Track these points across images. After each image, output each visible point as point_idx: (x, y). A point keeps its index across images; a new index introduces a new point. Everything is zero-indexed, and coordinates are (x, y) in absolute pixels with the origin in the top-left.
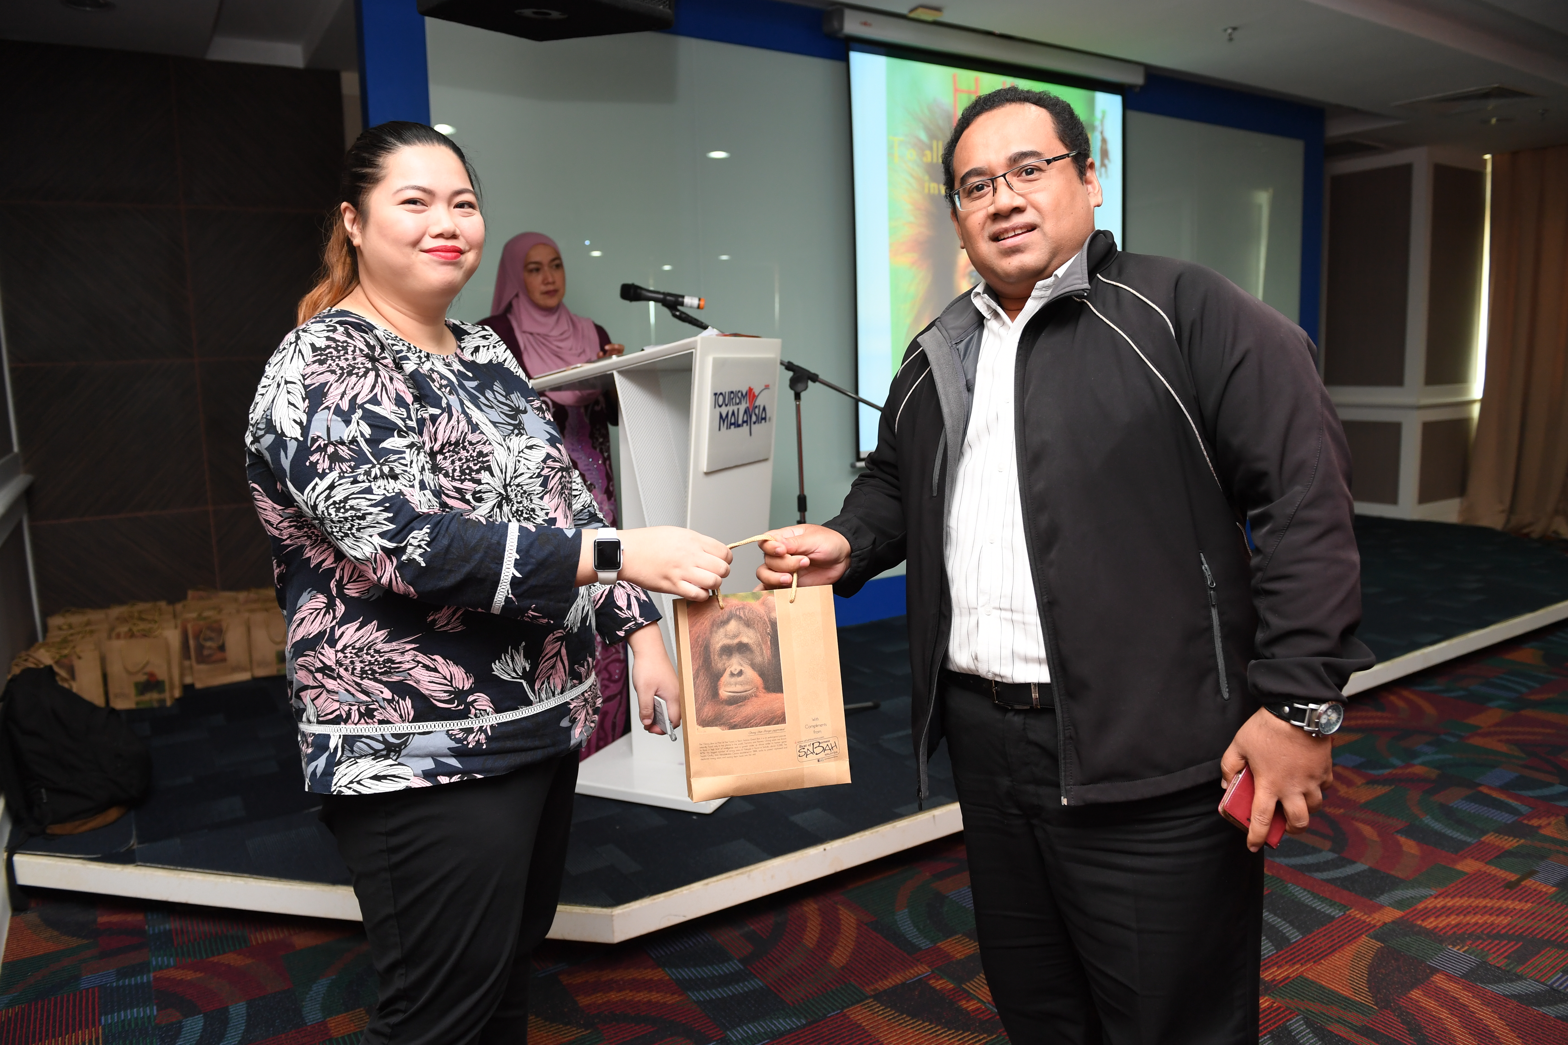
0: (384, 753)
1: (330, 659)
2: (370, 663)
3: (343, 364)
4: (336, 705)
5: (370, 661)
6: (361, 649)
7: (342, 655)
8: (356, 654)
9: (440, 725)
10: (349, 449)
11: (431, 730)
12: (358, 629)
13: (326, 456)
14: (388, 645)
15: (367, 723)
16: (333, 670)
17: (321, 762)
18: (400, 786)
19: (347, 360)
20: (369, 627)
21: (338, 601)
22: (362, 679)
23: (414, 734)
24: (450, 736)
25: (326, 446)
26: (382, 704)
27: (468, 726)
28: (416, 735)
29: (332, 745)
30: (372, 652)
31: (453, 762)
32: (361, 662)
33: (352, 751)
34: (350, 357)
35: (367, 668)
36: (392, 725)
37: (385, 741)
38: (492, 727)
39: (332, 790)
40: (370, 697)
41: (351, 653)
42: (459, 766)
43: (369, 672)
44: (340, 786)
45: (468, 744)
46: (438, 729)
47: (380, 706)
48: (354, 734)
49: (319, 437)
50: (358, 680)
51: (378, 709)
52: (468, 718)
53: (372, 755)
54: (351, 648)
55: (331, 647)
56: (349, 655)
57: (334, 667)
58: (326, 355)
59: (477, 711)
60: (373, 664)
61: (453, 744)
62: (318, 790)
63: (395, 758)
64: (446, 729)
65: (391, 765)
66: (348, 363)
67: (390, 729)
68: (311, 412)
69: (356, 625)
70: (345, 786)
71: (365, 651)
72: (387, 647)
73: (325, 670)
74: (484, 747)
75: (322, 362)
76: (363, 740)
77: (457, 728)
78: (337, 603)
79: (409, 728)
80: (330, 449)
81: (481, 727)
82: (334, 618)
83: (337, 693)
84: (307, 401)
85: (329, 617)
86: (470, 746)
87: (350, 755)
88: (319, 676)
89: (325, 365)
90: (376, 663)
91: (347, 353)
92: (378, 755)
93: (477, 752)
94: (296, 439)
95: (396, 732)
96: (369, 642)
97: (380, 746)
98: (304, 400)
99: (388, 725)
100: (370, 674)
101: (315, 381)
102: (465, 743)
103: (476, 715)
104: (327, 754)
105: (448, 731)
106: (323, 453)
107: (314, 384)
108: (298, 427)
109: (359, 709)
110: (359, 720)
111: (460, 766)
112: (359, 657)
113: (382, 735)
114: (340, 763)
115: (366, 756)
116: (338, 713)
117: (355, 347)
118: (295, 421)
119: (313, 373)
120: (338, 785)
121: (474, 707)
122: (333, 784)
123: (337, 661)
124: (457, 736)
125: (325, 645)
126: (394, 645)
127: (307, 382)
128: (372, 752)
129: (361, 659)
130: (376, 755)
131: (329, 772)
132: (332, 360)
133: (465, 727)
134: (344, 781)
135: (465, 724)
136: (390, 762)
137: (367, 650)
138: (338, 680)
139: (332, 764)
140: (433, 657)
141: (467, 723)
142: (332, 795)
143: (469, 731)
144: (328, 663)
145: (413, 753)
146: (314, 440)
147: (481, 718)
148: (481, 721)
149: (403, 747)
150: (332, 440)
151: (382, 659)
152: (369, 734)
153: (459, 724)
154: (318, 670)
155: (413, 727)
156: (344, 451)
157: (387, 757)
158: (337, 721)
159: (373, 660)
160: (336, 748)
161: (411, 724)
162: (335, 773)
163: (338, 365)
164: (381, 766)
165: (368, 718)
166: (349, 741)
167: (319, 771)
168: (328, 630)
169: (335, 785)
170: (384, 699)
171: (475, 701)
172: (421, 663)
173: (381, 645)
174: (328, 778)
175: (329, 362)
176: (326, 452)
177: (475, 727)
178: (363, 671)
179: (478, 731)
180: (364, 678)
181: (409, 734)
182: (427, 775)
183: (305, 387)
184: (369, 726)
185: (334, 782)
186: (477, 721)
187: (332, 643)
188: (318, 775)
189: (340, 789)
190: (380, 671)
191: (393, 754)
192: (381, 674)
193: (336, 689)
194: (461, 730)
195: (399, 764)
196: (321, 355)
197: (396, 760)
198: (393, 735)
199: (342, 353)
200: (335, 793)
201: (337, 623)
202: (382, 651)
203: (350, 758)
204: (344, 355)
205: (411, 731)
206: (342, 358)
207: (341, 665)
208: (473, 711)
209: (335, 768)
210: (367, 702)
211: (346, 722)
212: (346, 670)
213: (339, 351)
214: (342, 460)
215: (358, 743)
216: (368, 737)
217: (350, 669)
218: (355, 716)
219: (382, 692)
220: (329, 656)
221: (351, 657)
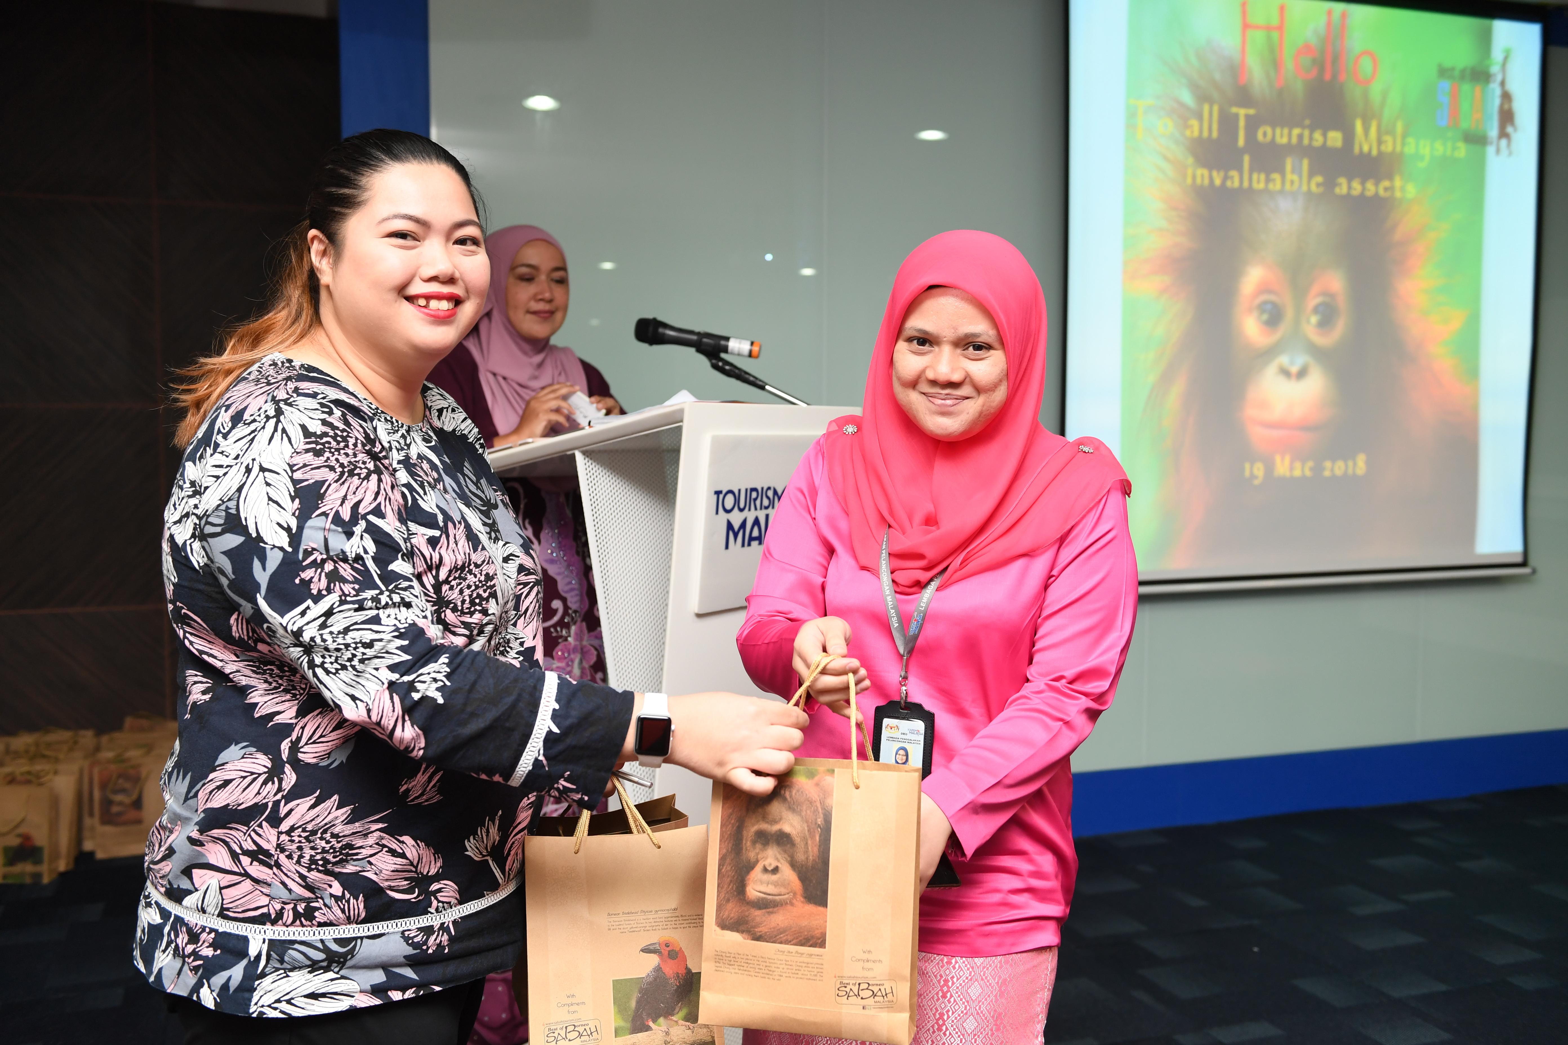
0: (325, 964)
1: (268, 841)
2: (324, 851)
3: (344, 460)
4: (265, 901)
5: (324, 848)
6: (314, 833)
7: (287, 838)
8: (306, 838)
9: (394, 925)
10: (353, 568)
11: (383, 932)
12: (313, 807)
13: (323, 574)
14: (350, 826)
15: (303, 925)
16: (269, 855)
17: (237, 973)
18: (341, 1005)
19: (347, 455)
20: (328, 804)
21: (288, 768)
22: (310, 870)
23: (362, 938)
24: (406, 939)
25: (323, 561)
26: (327, 901)
27: (428, 924)
28: (365, 940)
29: (253, 952)
30: (328, 836)
31: (409, 973)
32: (312, 848)
33: (282, 961)
34: (350, 452)
35: (318, 857)
36: (334, 928)
37: (326, 950)
38: (455, 922)
39: (251, 1011)
40: (314, 893)
41: (300, 836)
42: (414, 976)
43: (321, 863)
44: (263, 1006)
45: (428, 948)
46: (392, 930)
47: (325, 905)
48: (284, 938)
49: (314, 549)
50: (304, 871)
51: (321, 909)
52: (427, 912)
53: (308, 966)
54: (300, 830)
55: (272, 827)
56: (297, 839)
57: (273, 852)
58: (323, 444)
59: (440, 904)
60: (327, 852)
61: (410, 951)
62: (228, 1010)
63: (336, 970)
64: (401, 929)
65: (332, 980)
66: (348, 459)
67: (332, 932)
68: (303, 516)
69: (310, 800)
70: (269, 1006)
71: (319, 835)
72: (349, 829)
73: (259, 855)
74: (446, 951)
75: (318, 453)
76: (296, 946)
77: (415, 927)
78: (286, 770)
79: (356, 930)
80: (329, 567)
81: (443, 924)
82: (280, 790)
83: (270, 885)
84: (297, 501)
85: (271, 788)
86: (430, 951)
87: (278, 965)
88: (245, 860)
89: (321, 458)
90: (331, 851)
91: (347, 446)
92: (316, 966)
93: (438, 958)
94: (281, 549)
95: (339, 936)
96: (326, 824)
97: (320, 956)
98: (293, 499)
99: (330, 928)
100: (322, 866)
101: (309, 477)
102: (425, 947)
103: (437, 910)
104: (244, 962)
105: (403, 932)
106: (319, 570)
107: (307, 480)
108: (284, 534)
109: (295, 909)
110: (294, 922)
111: (417, 978)
112: (310, 841)
113: (322, 941)
114: (263, 975)
115: (300, 968)
116: (265, 910)
117: (357, 439)
118: (278, 524)
119: (305, 466)
120: (260, 1004)
121: (436, 898)
122: (253, 1003)
123: (278, 846)
124: (416, 940)
125: (264, 823)
126: (357, 826)
127: (297, 475)
128: (309, 963)
129: (312, 844)
130: (314, 967)
131: (247, 987)
132: (330, 452)
133: (423, 925)
134: (268, 999)
135: (423, 921)
136: (331, 975)
137: (322, 834)
138: (275, 869)
139: (252, 977)
140: (401, 839)
141: (425, 920)
142: (249, 1018)
143: (428, 931)
144: (265, 845)
145: (361, 964)
146: (308, 553)
147: (444, 912)
148: (442, 916)
149: (349, 957)
150: (331, 554)
151: (340, 845)
152: (304, 938)
153: (417, 921)
154: (246, 853)
155: (361, 929)
156: (346, 571)
157: (327, 969)
158: (262, 920)
159: (328, 846)
160: (258, 957)
161: (359, 926)
162: (256, 989)
163: (337, 460)
164: (320, 981)
165: (306, 920)
166: (278, 948)
167: (234, 984)
168: (270, 805)
169: (256, 1004)
170: (332, 895)
171: (439, 890)
172: (386, 846)
173: (341, 827)
174: (246, 995)
175: (327, 454)
176: (323, 569)
177: (435, 924)
178: (312, 860)
179: (439, 929)
180: (313, 870)
181: (356, 939)
182: (377, 990)
183: (295, 482)
184: (305, 929)
185: (254, 1000)
186: (438, 917)
187: (275, 820)
188: (232, 990)
189: (262, 1009)
190: (334, 860)
191: (335, 965)
192: (335, 864)
193: (269, 880)
194: (419, 929)
195: (343, 977)
196: (317, 443)
197: (337, 973)
198: (337, 941)
199: (342, 445)
200: (255, 1015)
201: (283, 797)
202: (340, 835)
203: (277, 970)
204: (343, 449)
205: (359, 935)
206: (342, 452)
207: (283, 850)
208: (435, 903)
209: (257, 983)
210: (309, 898)
211: (274, 922)
212: (290, 857)
213: (338, 443)
214: (344, 580)
215: (290, 951)
216: (302, 943)
217: (295, 857)
218: (289, 916)
219: (330, 886)
220: (269, 838)
221: (300, 842)
